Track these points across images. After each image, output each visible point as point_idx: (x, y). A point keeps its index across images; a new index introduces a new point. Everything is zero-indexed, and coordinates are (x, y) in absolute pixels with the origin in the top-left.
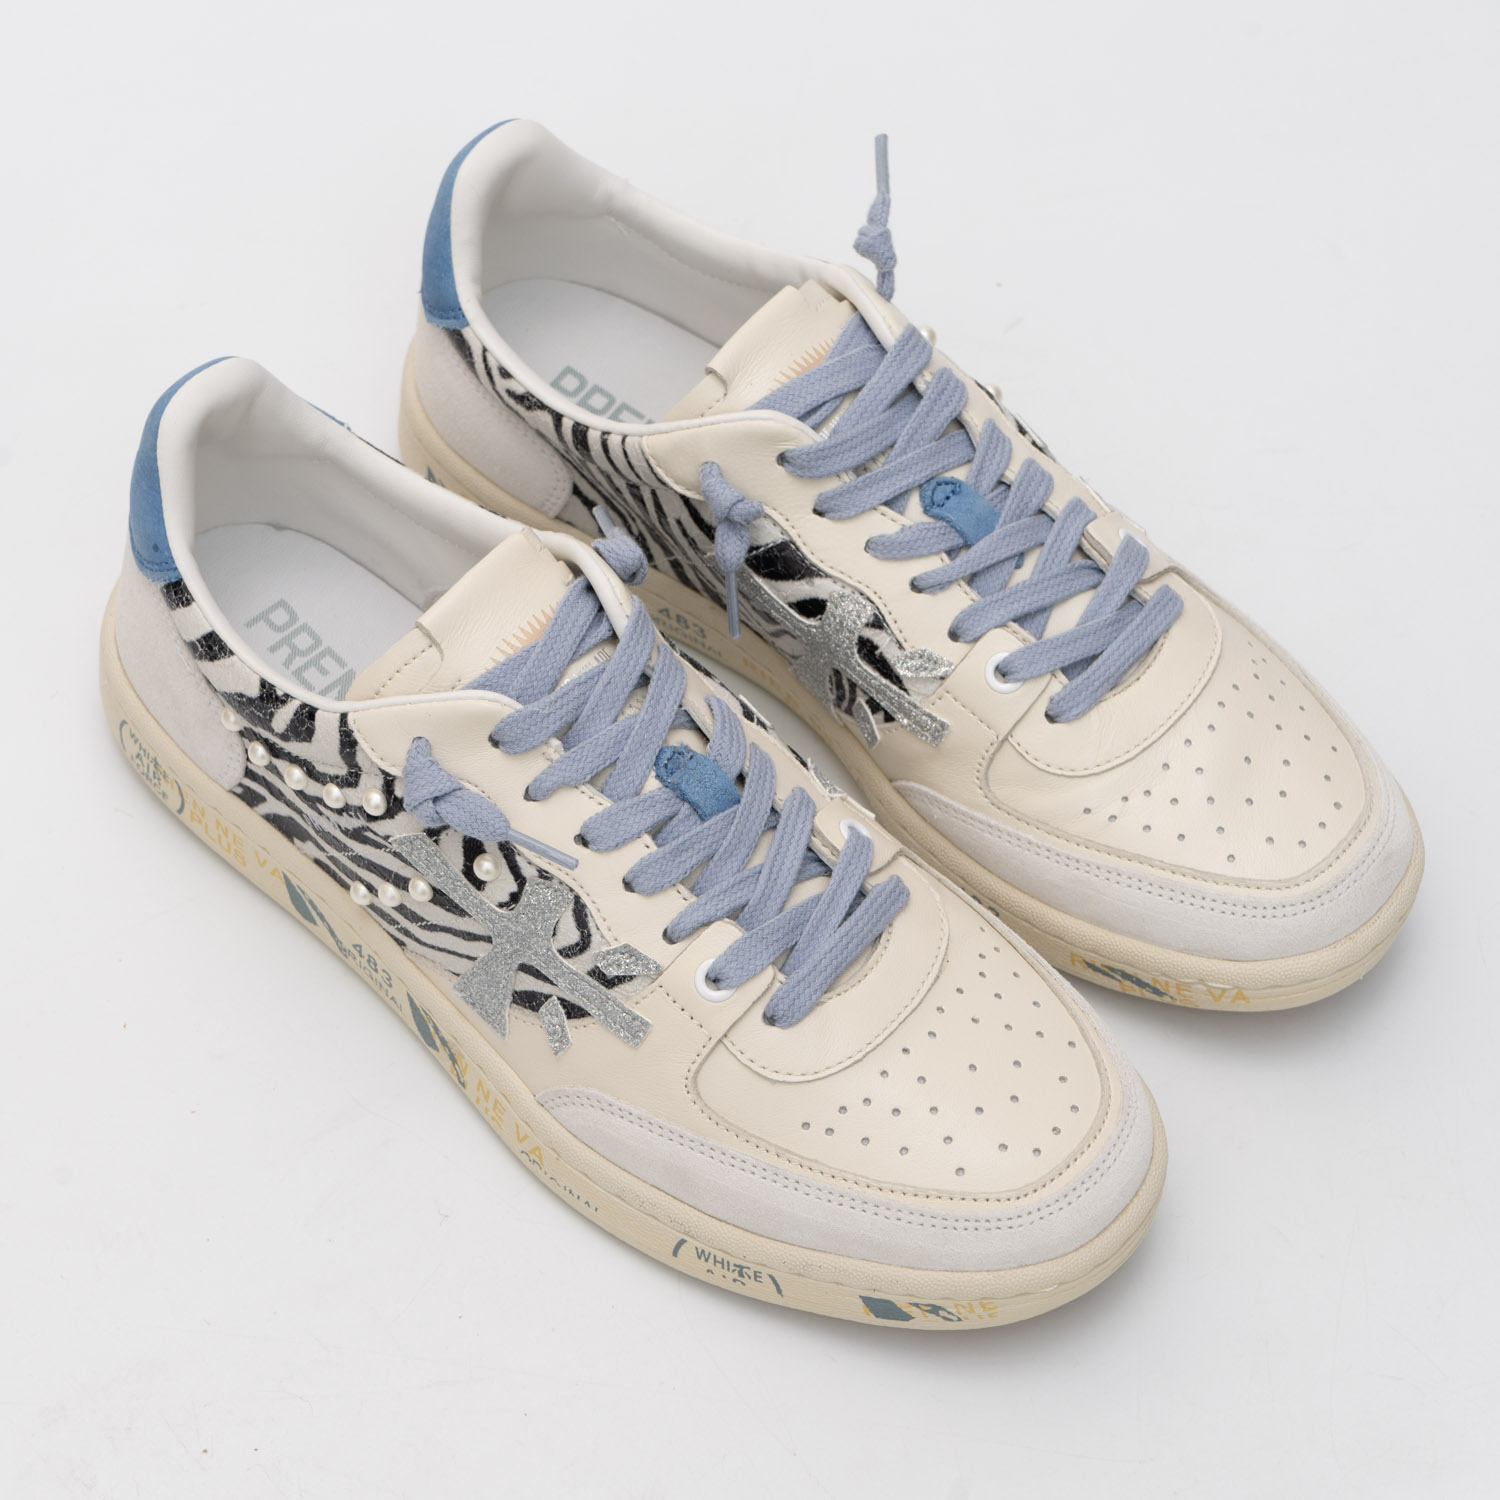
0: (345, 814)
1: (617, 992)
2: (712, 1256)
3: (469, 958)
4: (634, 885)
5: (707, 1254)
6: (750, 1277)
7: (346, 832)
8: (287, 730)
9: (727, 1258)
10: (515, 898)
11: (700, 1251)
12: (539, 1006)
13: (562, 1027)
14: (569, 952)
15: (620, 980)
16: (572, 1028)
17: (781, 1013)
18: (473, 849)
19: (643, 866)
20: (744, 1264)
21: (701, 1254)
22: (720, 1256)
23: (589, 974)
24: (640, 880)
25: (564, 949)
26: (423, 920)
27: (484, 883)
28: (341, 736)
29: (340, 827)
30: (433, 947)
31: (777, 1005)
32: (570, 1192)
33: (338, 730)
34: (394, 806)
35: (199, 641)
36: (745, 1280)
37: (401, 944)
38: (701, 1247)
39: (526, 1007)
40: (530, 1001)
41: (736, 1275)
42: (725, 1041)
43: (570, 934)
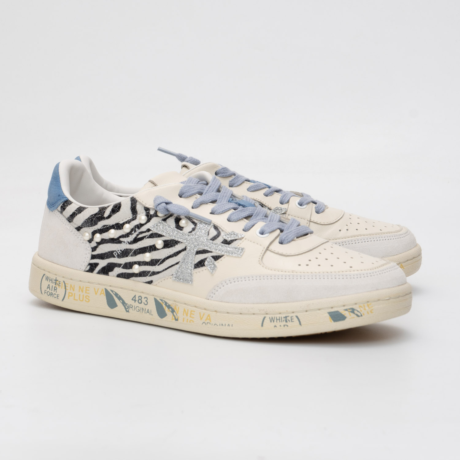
0: (130, 235)
1: (232, 245)
2: (275, 318)
3: (177, 263)
4: (230, 219)
5: (273, 318)
6: (289, 321)
7: (130, 243)
8: (110, 213)
9: (280, 316)
10: (194, 229)
11: (271, 318)
12: (204, 263)
13: (213, 264)
14: (214, 239)
15: (232, 241)
16: (218, 263)
18: (178, 220)
20: (287, 315)
21: (272, 320)
22: (278, 316)
23: (221, 243)
25: (212, 238)
26: (158, 260)
27: (183, 228)
28: (131, 202)
29: (128, 242)
30: (164, 270)
32: (222, 325)
34: (149, 218)
36: (289, 324)
37: (150, 282)
38: (271, 316)
39: (199, 267)
40: (201, 264)
41: (284, 323)
42: (268, 249)
43: (214, 233)
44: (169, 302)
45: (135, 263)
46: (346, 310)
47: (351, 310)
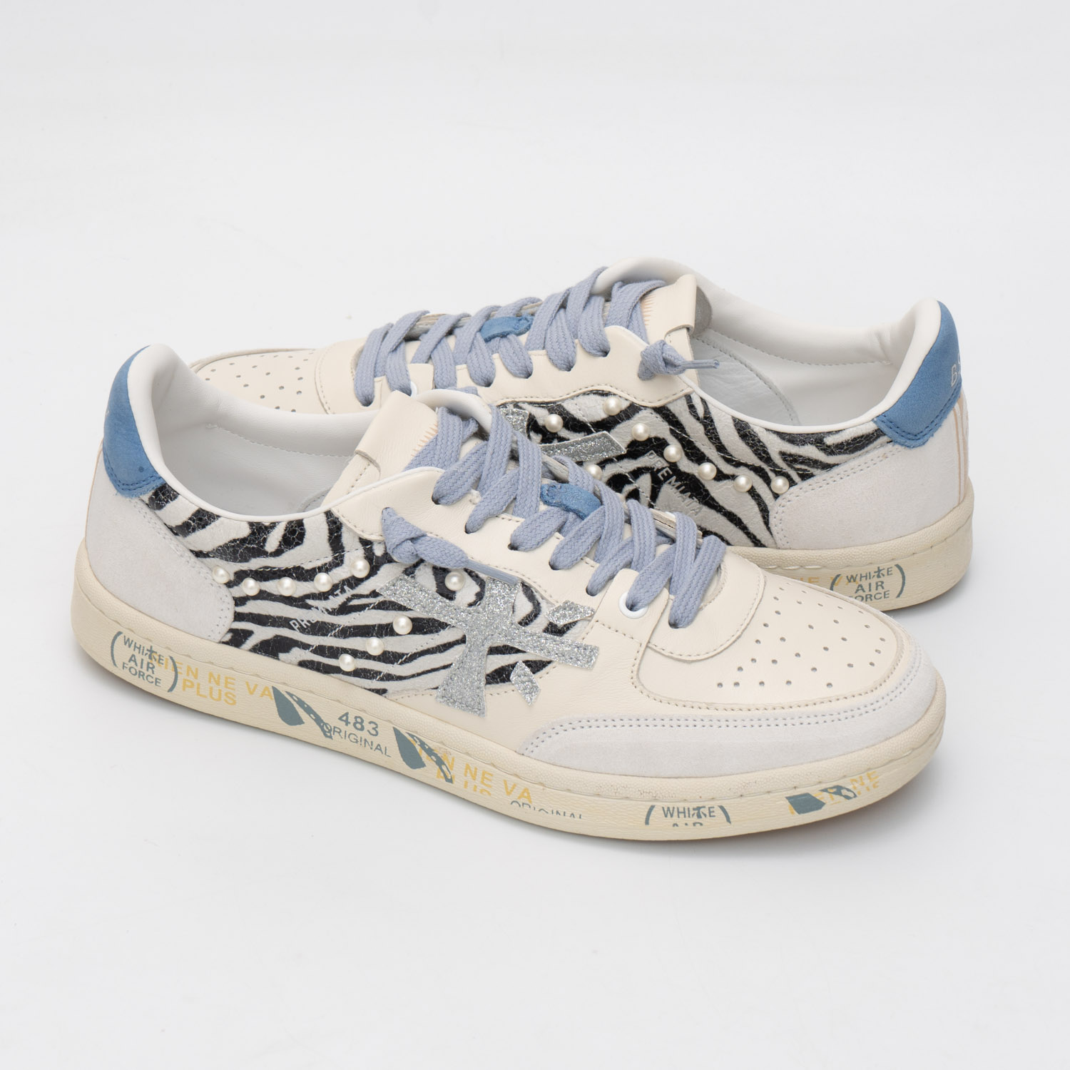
0: (331, 597)
1: (568, 636)
2: (676, 810)
3: (445, 667)
4: (557, 564)
5: (671, 809)
6: (705, 815)
7: (332, 612)
8: (280, 546)
9: (686, 805)
10: (480, 596)
11: (666, 809)
12: (508, 676)
13: (531, 681)
14: (526, 621)
15: (568, 627)
16: (541, 678)
17: (680, 615)
18: (441, 573)
19: (560, 550)
20: (700, 804)
21: (668, 812)
22: (681, 806)
23: (544, 631)
24: (562, 559)
25: (523, 620)
26: (401, 655)
27: (454, 592)
28: (329, 526)
29: (327, 610)
30: (413, 676)
31: (676, 612)
32: (557, 812)
33: (325, 523)
34: (375, 564)
35: (190, 519)
36: (703, 820)
37: (382, 692)
38: (666, 805)
39: (497, 683)
40: (501, 676)
41: (695, 819)
42: (650, 645)
43: (525, 607)
44: (431, 744)
45: (345, 651)
46: (825, 790)
47: (835, 790)
